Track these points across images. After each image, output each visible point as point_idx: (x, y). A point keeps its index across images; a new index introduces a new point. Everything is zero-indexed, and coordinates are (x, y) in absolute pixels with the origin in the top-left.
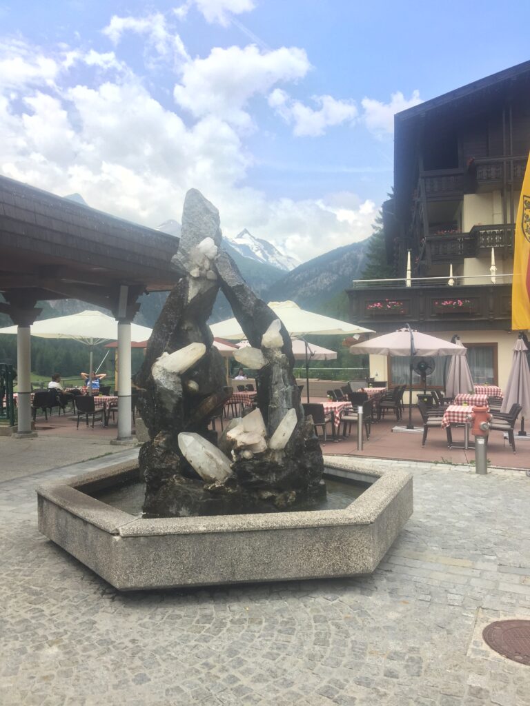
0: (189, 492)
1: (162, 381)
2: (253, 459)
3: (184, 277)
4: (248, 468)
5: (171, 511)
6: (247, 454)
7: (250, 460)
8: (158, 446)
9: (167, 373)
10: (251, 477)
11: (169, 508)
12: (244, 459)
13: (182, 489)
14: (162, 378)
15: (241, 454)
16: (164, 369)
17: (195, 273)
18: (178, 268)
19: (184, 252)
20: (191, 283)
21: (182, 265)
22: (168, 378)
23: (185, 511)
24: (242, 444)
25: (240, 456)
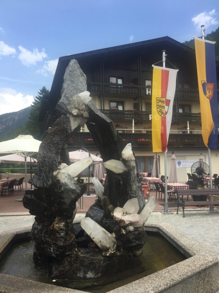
0: (93, 260)
1: (68, 183)
2: (135, 231)
3: (65, 114)
4: (131, 237)
5: (79, 275)
6: (131, 228)
7: (133, 232)
8: (61, 229)
9: (71, 177)
10: (132, 243)
11: (77, 273)
12: (130, 232)
13: (87, 259)
14: (68, 181)
15: (127, 228)
16: (69, 175)
17: (75, 112)
18: (63, 108)
19: (67, 98)
20: (72, 119)
21: (66, 107)
22: (71, 181)
23: (91, 274)
24: (129, 222)
25: (127, 230)
